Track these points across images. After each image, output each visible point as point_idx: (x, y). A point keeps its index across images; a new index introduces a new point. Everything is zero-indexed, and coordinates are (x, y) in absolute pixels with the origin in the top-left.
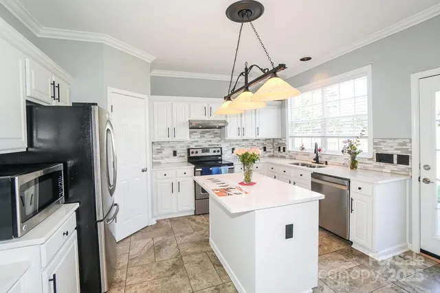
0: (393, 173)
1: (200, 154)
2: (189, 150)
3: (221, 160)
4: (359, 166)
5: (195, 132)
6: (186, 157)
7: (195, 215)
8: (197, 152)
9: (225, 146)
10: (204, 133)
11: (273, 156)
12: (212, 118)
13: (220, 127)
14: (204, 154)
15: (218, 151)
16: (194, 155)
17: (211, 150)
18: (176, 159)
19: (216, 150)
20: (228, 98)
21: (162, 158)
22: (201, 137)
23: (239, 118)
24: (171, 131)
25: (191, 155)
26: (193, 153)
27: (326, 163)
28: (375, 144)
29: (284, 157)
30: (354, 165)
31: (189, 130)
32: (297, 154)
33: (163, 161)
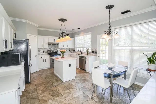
0: (94, 55)
1: (51, 52)
2: (48, 51)
3: (57, 54)
4: (89, 54)
6: (47, 53)
7: (50, 68)
8: (50, 51)
9: (58, 50)
10: (53, 46)
11: (72, 53)
12: (55, 42)
13: (57, 45)
14: (53, 52)
16: (50, 52)
17: (55, 51)
18: (44, 53)
19: (56, 51)
20: (59, 38)
21: (40, 53)
22: (52, 47)
23: (62, 43)
24: (43, 45)
26: (49, 52)
27: (83, 54)
28: (92, 49)
29: (74, 53)
30: (88, 54)
31: (48, 45)
32: (77, 52)
33: (40, 54)
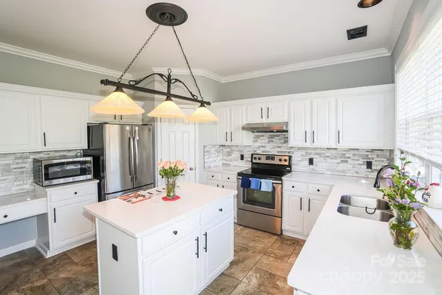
1: (264, 161)
2: (252, 155)
5: (263, 136)
6: (250, 162)
8: (260, 159)
10: (272, 137)
14: (268, 162)
15: (285, 160)
16: (257, 161)
17: (277, 159)
19: (283, 158)
21: (231, 160)
22: (269, 142)
24: (228, 136)
25: (254, 161)
26: (256, 158)
33: (232, 164)
